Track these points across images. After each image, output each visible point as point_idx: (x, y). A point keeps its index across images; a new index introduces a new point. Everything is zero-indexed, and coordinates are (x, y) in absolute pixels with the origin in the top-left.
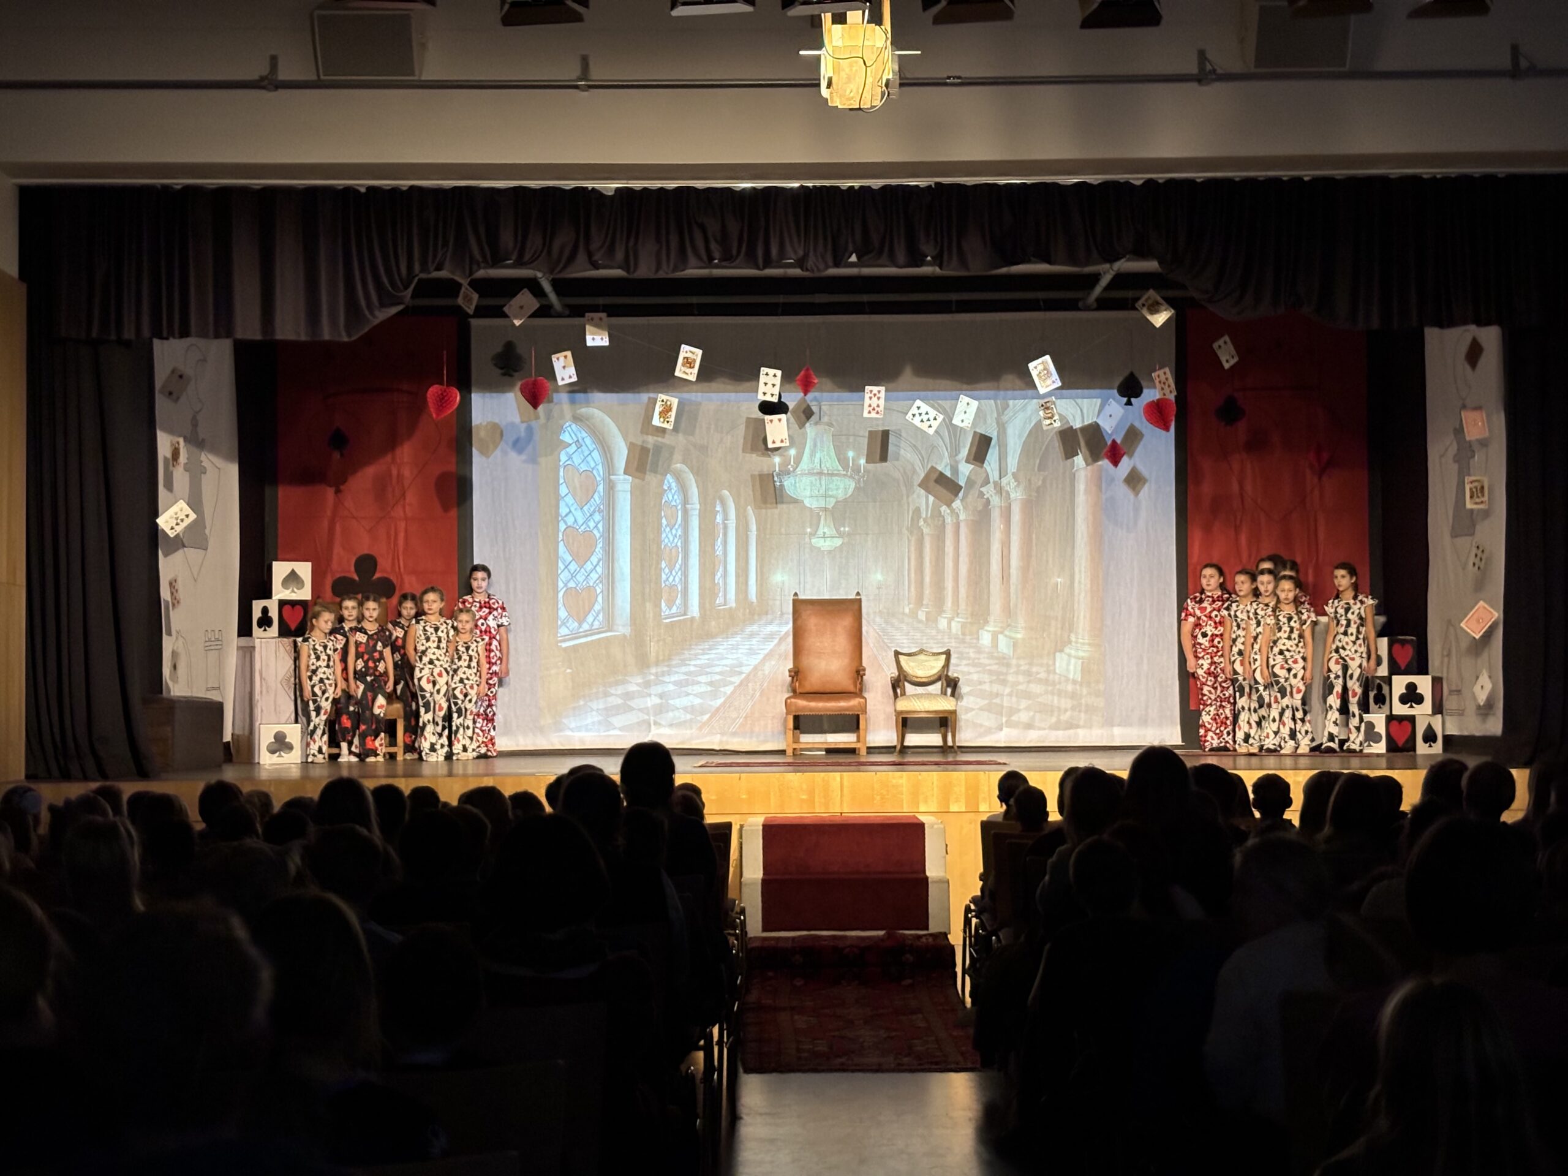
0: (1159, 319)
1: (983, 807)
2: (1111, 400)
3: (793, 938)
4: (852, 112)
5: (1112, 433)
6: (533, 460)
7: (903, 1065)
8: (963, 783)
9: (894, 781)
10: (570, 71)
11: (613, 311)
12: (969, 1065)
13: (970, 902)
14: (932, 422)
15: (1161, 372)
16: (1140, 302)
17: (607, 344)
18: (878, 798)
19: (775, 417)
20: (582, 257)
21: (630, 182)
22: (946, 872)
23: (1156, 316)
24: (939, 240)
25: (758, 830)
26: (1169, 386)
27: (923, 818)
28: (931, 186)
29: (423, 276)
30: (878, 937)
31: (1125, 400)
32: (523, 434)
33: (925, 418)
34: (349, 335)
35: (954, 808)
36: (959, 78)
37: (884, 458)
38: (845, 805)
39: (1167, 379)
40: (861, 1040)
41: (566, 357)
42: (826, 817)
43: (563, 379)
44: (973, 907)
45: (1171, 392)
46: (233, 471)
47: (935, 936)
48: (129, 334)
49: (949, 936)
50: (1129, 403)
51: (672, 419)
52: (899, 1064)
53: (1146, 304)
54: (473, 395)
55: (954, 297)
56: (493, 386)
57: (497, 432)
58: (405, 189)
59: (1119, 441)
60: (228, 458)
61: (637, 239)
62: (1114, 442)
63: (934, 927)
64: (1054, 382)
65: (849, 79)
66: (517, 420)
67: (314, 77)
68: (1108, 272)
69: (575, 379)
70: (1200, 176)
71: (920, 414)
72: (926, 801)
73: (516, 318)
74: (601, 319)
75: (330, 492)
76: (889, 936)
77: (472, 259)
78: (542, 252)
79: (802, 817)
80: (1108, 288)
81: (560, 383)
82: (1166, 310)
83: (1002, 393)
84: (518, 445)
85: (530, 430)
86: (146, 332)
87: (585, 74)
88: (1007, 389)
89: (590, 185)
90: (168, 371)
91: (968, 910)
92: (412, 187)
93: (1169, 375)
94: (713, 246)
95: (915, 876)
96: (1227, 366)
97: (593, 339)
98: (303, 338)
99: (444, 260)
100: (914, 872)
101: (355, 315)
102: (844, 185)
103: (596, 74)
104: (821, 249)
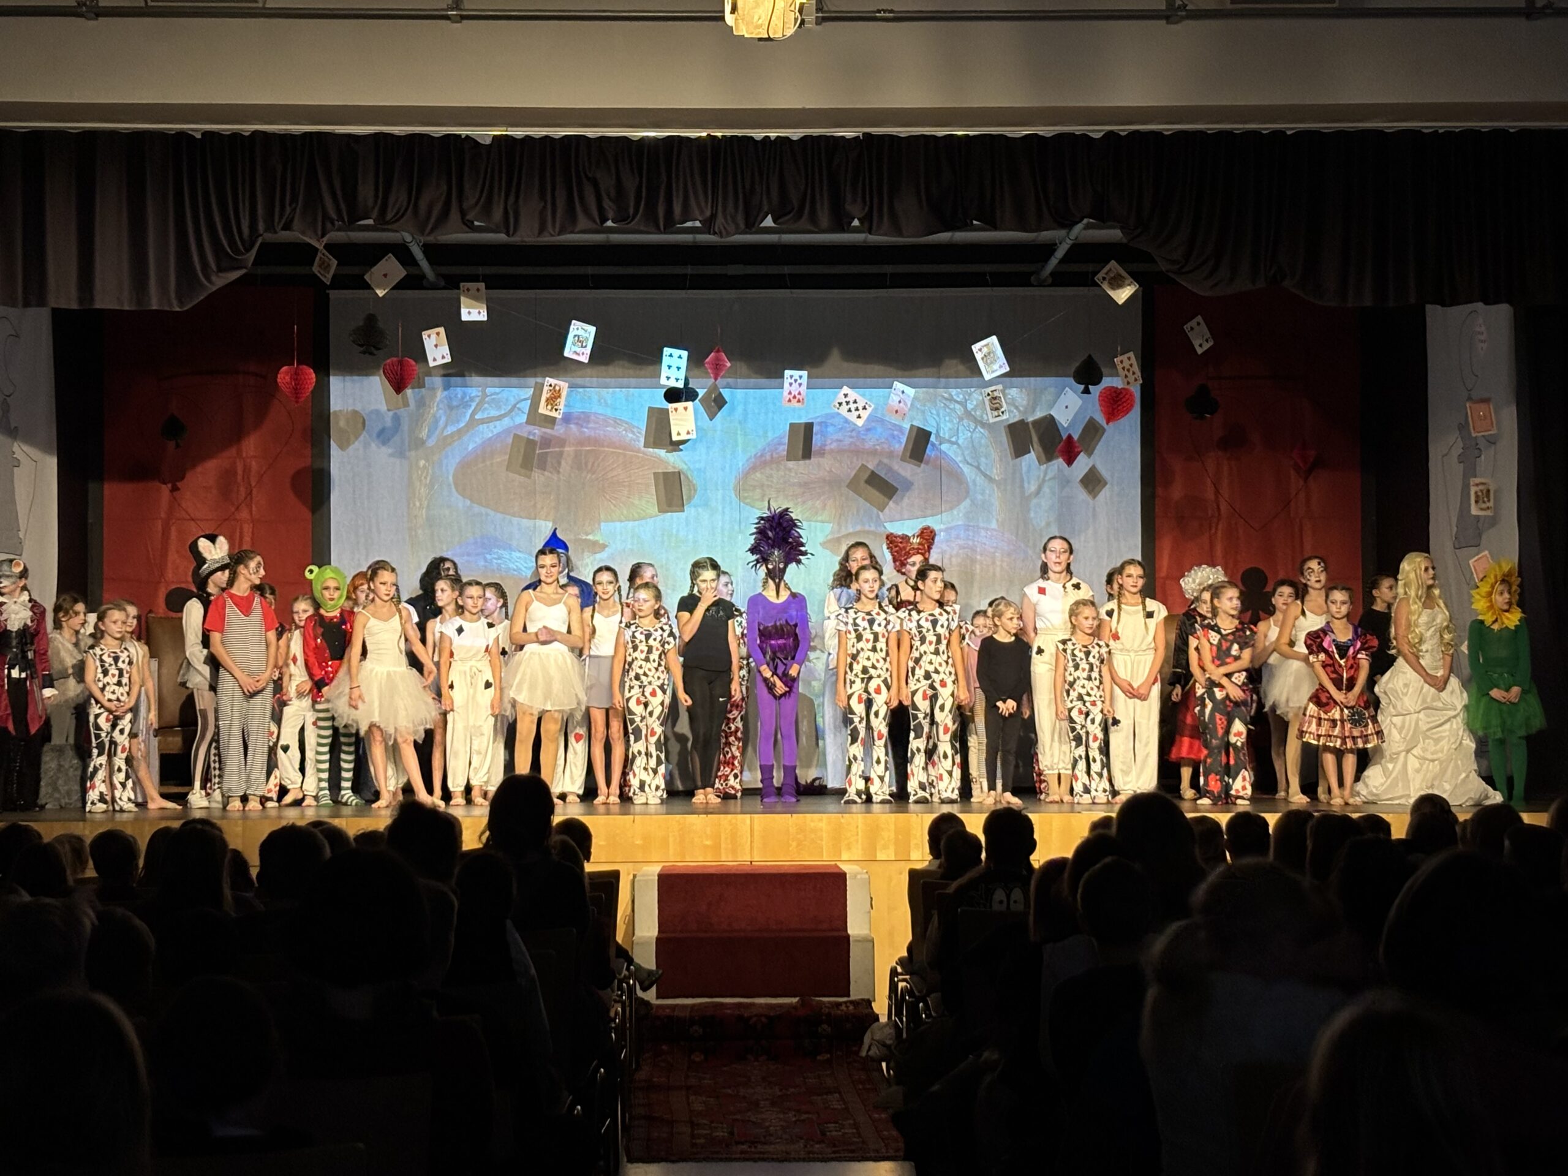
0: (1122, 295)
1: (915, 855)
2: (1067, 389)
3: (694, 1006)
4: (761, 43)
5: (1069, 425)
6: (401, 454)
7: (813, 1153)
8: (892, 827)
9: (812, 824)
11: (493, 283)
12: (891, 1153)
13: (897, 963)
15: (1124, 357)
16: (1100, 275)
17: (485, 319)
18: (794, 844)
20: (455, 216)
21: (509, 129)
22: (870, 929)
23: (1120, 291)
24: (868, 199)
25: (653, 880)
26: (1134, 373)
27: (845, 867)
28: (859, 137)
29: (269, 237)
30: (790, 1005)
31: (1082, 387)
32: (389, 423)
33: (853, 406)
34: (181, 303)
35: (880, 856)
37: (807, 453)
38: (755, 852)
39: (1131, 365)
40: (767, 1124)
41: (438, 334)
42: (734, 866)
43: (435, 360)
44: (899, 970)
45: (1136, 380)
46: (51, 464)
47: (855, 1003)
49: (873, 1004)
50: (1086, 391)
51: (562, 407)
52: (809, 1153)
53: (1108, 278)
54: (332, 378)
55: (889, 269)
56: (357, 368)
57: (359, 422)
58: (247, 134)
59: (1076, 437)
60: (46, 450)
61: (517, 197)
62: (1070, 437)
63: (856, 994)
64: (1001, 367)
66: (384, 408)
67: (141, 4)
68: (1064, 239)
69: (448, 359)
70: (1167, 128)
71: (848, 403)
72: (849, 848)
73: (379, 288)
74: (478, 290)
75: (165, 489)
76: (803, 1003)
77: (326, 217)
78: (406, 210)
79: (705, 867)
80: (1065, 260)
81: (432, 364)
82: (1129, 285)
83: (943, 380)
84: (384, 436)
85: (397, 419)
87: (457, 2)
88: (947, 377)
89: (463, 131)
91: (894, 973)
93: (1133, 360)
94: (607, 204)
95: (835, 934)
96: (1200, 351)
97: (469, 313)
98: (126, 308)
99: (293, 218)
100: (833, 930)
101: (187, 278)
102: (758, 135)
103: (470, 3)
104: (731, 209)
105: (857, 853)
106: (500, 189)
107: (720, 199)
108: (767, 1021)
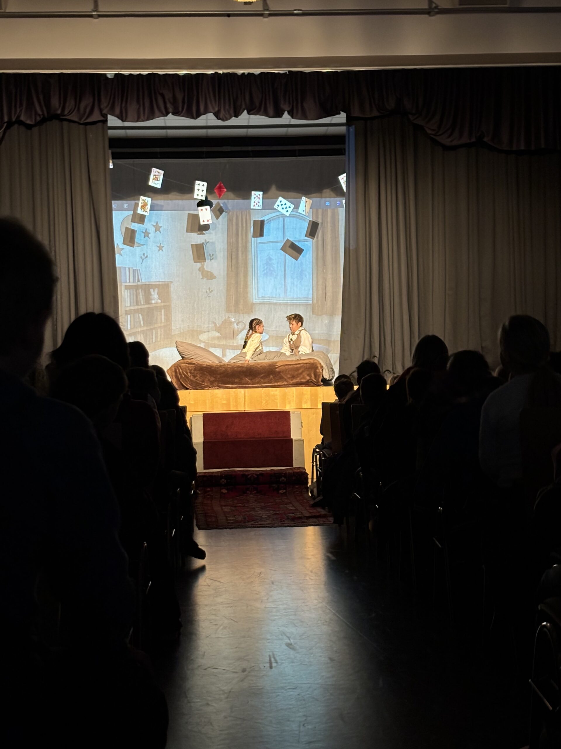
1: (320, 406)
3: (221, 472)
8: (308, 393)
9: (272, 393)
10: (88, 7)
11: (115, 156)
14: (288, 209)
17: (112, 167)
18: (264, 402)
19: (204, 208)
20: (96, 111)
21: (122, 70)
22: (302, 436)
24: (291, 102)
25: (201, 416)
27: (289, 409)
28: (286, 73)
36: (301, 10)
37: (261, 235)
38: (246, 406)
40: (261, 515)
42: (237, 411)
47: (296, 468)
49: (304, 468)
51: (148, 210)
61: (127, 102)
63: (295, 465)
71: (282, 205)
78: (74, 109)
88: (325, 197)
91: (314, 451)
94: (169, 105)
100: (284, 437)
102: (240, 72)
103: (103, 8)
104: (227, 107)
105: (293, 405)
106: (118, 99)
107: (222, 102)
108: (256, 476)
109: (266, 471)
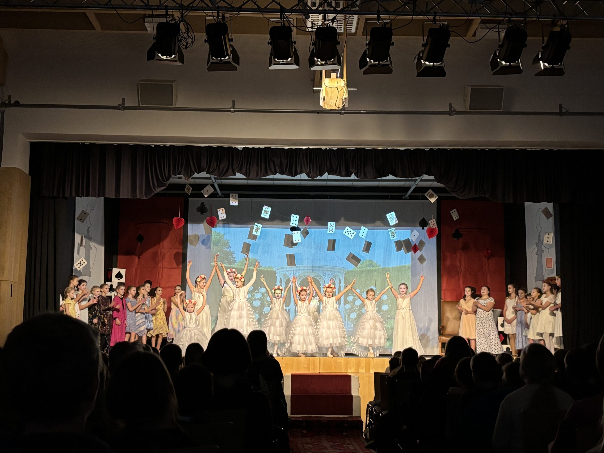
0: (433, 200)
1: (372, 371)
2: (416, 229)
3: (303, 417)
5: (414, 242)
6: (209, 248)
8: (364, 362)
9: (339, 361)
10: (228, 106)
11: (240, 196)
14: (352, 234)
15: (432, 221)
16: (426, 194)
17: (238, 204)
18: (333, 367)
19: (296, 232)
20: (230, 171)
21: (248, 145)
22: (359, 393)
24: (357, 167)
25: (290, 376)
27: (350, 374)
28: (354, 149)
31: (422, 228)
32: (206, 238)
33: (350, 233)
34: (146, 197)
35: (361, 371)
36: (365, 111)
37: (333, 249)
38: (321, 369)
39: (434, 223)
41: (222, 210)
42: (314, 374)
44: (370, 405)
46: (102, 249)
47: (355, 417)
48: (67, 195)
49: (360, 417)
51: (259, 232)
53: (429, 195)
54: (189, 225)
55: (359, 194)
57: (197, 237)
58: (168, 146)
59: (417, 245)
60: (101, 244)
61: (250, 166)
62: (415, 245)
63: (354, 414)
64: (395, 221)
65: (331, 99)
66: (204, 234)
67: (138, 105)
68: (413, 185)
69: (225, 218)
71: (348, 232)
72: (351, 369)
73: (205, 195)
74: (236, 196)
75: (136, 258)
79: (305, 373)
80: (413, 192)
81: (220, 219)
82: (435, 197)
84: (204, 243)
85: (208, 237)
86: (74, 194)
87: (233, 106)
88: (377, 226)
89: (234, 146)
90: (80, 212)
91: (368, 406)
92: (171, 145)
94: (277, 168)
96: (455, 219)
97: (233, 203)
98: (130, 198)
99: (181, 171)
100: (347, 394)
101: (148, 189)
102: (324, 148)
103: (237, 107)
104: (315, 170)
105: (353, 370)
106: (245, 163)
107: (312, 167)
108: (327, 422)
109: (334, 418)
